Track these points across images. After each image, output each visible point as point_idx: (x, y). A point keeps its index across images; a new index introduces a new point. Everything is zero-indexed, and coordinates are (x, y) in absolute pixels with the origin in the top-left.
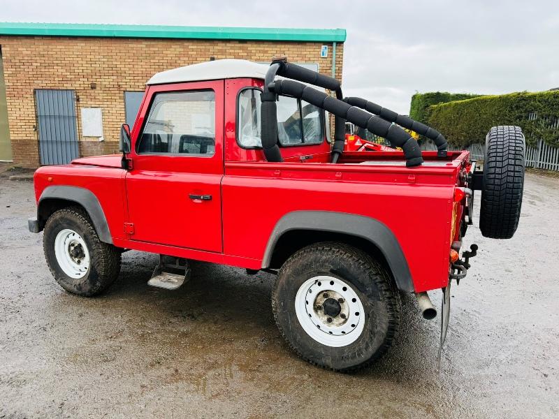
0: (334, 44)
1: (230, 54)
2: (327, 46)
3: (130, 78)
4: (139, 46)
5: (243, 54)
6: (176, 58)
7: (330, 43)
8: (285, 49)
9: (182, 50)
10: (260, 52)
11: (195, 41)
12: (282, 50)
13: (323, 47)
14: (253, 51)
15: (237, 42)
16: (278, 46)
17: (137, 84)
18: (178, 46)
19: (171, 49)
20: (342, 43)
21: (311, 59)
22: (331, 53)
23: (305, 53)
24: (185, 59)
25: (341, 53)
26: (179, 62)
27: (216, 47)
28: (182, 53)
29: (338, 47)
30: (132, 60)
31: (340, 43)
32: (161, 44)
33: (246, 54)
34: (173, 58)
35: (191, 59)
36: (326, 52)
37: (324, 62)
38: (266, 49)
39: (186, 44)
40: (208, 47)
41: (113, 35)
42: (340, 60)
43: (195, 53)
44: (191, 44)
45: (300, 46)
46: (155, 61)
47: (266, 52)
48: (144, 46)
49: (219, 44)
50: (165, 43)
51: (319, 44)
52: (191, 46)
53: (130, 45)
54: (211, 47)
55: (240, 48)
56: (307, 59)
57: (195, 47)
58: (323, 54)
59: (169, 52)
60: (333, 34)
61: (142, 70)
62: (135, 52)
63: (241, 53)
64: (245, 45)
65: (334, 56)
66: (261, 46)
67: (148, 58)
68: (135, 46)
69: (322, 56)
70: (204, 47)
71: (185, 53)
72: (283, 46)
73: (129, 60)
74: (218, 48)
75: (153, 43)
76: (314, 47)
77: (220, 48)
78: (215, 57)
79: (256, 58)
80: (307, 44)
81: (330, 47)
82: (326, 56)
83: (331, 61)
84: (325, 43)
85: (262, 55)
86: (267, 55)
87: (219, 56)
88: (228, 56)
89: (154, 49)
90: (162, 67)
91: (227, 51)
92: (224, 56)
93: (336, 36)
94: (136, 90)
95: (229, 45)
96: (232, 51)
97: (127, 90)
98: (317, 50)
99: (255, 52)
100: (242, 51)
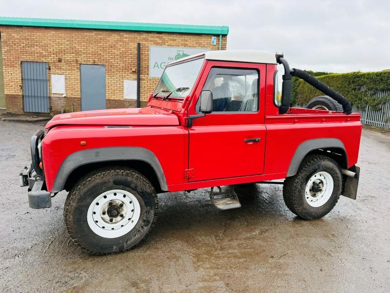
0: (221, 36)
1: (151, 41)
2: (215, 37)
3: (84, 55)
4: (90, 34)
6: (115, 43)
7: (218, 36)
8: (187, 39)
9: (119, 37)
10: (171, 40)
11: (128, 32)
12: (186, 39)
13: (213, 38)
15: (156, 33)
16: (183, 36)
17: (88, 59)
18: (117, 35)
19: (112, 37)
21: (205, 46)
22: (218, 42)
23: (201, 41)
24: (121, 43)
25: (225, 42)
26: (117, 45)
27: (141, 36)
28: (119, 39)
29: (223, 38)
30: (85, 44)
31: (225, 36)
32: (105, 33)
33: (161, 41)
34: (113, 43)
35: (125, 44)
36: (215, 41)
37: (214, 48)
38: (175, 38)
39: (122, 34)
40: (136, 36)
41: (73, 27)
42: (224, 47)
43: (127, 40)
45: (197, 37)
46: (100, 44)
47: (175, 40)
48: (94, 34)
49: (143, 34)
50: (108, 33)
51: (210, 36)
52: (125, 35)
53: (85, 34)
54: (138, 36)
55: (158, 37)
56: (202, 46)
57: (127, 36)
59: (110, 39)
60: (220, 29)
61: (92, 50)
62: (88, 38)
63: (158, 41)
64: (161, 35)
65: (220, 44)
66: (172, 36)
67: (96, 42)
68: (88, 34)
69: (212, 44)
70: (133, 36)
71: (121, 39)
72: (186, 36)
75: (100, 32)
76: (207, 38)
77: (144, 37)
78: (141, 42)
79: (168, 44)
80: (203, 36)
81: (218, 38)
82: (215, 44)
83: (218, 47)
84: (214, 35)
85: (172, 42)
86: (176, 42)
87: (143, 43)
88: (149, 43)
89: (100, 37)
90: (105, 49)
91: (149, 39)
92: (147, 43)
93: (222, 31)
94: (88, 63)
95: (150, 35)
96: (152, 39)
97: (82, 63)
98: (209, 40)
99: (167, 40)
100: (158, 39)
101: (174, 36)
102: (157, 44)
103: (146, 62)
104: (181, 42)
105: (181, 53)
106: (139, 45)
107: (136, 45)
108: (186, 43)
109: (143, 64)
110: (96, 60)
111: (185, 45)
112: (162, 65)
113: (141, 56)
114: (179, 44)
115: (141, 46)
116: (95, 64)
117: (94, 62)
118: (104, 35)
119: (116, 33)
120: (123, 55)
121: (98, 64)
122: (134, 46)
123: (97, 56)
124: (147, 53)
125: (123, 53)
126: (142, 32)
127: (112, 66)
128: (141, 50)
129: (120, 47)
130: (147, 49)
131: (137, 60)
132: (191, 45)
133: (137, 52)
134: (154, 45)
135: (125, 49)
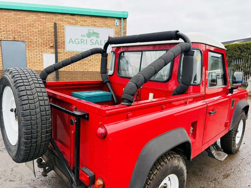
0: (122, 19)
1: (66, 21)
2: (118, 20)
3: (4, 32)
4: (9, 14)
6: (33, 22)
7: (120, 18)
8: (96, 20)
9: (37, 18)
10: (82, 21)
11: (45, 13)
12: (95, 20)
13: (116, 20)
15: (69, 15)
16: (93, 18)
17: (8, 36)
18: (34, 16)
20: (126, 18)
21: (110, 26)
22: (120, 24)
23: (107, 23)
25: (125, 24)
26: (35, 24)
27: (57, 17)
29: (124, 21)
30: (5, 22)
31: (125, 19)
32: (26, 13)
33: (75, 22)
35: (42, 23)
36: (118, 23)
37: (117, 28)
38: (86, 20)
39: (39, 14)
42: (125, 27)
43: (45, 20)
44: (42, 15)
45: (104, 19)
46: (19, 23)
47: (86, 21)
48: (13, 14)
49: (59, 16)
52: (42, 16)
53: (3, 13)
54: (54, 17)
55: (71, 18)
56: (108, 26)
57: (44, 16)
58: (116, 24)
59: (28, 19)
60: (121, 14)
61: (12, 28)
62: (7, 17)
63: (72, 21)
64: (74, 17)
65: (122, 25)
67: (15, 21)
68: (7, 14)
69: (116, 25)
70: (50, 17)
71: (39, 19)
72: (95, 18)
73: (3, 22)
74: (58, 18)
75: (19, 13)
76: (112, 20)
77: (60, 18)
78: (57, 22)
79: (80, 24)
80: (108, 18)
81: (120, 20)
82: (118, 25)
83: (121, 28)
84: (117, 18)
85: (84, 22)
86: (86, 23)
87: (59, 22)
88: (64, 23)
89: (19, 16)
90: (24, 27)
91: (64, 20)
92: (62, 23)
93: (123, 15)
94: (8, 40)
95: (65, 16)
96: (67, 20)
97: (2, 39)
98: (113, 22)
99: (79, 21)
100: (72, 20)
101: (84, 18)
102: (70, 24)
103: (62, 39)
104: (91, 23)
105: (91, 31)
106: (55, 24)
107: (52, 25)
108: (95, 23)
109: (59, 40)
110: (15, 36)
111: (95, 26)
112: (76, 41)
113: (57, 34)
114: (89, 24)
115: (57, 26)
116: (16, 40)
117: (14, 39)
118: (22, 15)
119: (34, 14)
120: (41, 33)
121: (18, 40)
122: (50, 25)
123: (16, 33)
124: (63, 31)
125: (41, 31)
126: (57, 14)
127: (32, 42)
128: (57, 29)
129: (38, 26)
130: (62, 28)
131: (54, 37)
132: (99, 25)
133: (54, 30)
134: (68, 25)
135: (43, 28)
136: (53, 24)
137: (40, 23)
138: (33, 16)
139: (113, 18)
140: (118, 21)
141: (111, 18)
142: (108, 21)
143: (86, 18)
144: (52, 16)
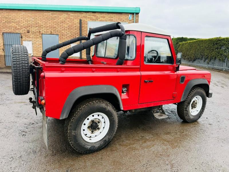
0: (135, 14)
1: (88, 18)
3: (44, 28)
4: (48, 14)
5: (94, 18)
7: (133, 14)
8: (113, 16)
9: (67, 16)
10: (102, 17)
11: (73, 12)
12: (112, 16)
13: (130, 15)
14: (98, 17)
15: (92, 13)
16: (110, 15)
17: (47, 31)
18: (66, 14)
19: (62, 16)
20: (138, 13)
21: (124, 20)
22: (133, 18)
23: (121, 18)
25: (138, 18)
26: (66, 21)
27: (82, 15)
29: (136, 16)
30: (45, 20)
31: (137, 14)
32: (58, 13)
33: (95, 18)
34: (64, 20)
35: (71, 20)
36: (131, 17)
37: (130, 22)
38: (104, 16)
39: (69, 13)
40: (78, 15)
41: (37, 9)
42: (137, 21)
43: (73, 17)
45: (119, 15)
46: (55, 21)
47: (104, 17)
48: (51, 14)
49: (84, 14)
50: (60, 13)
51: (128, 14)
52: (71, 14)
53: (44, 14)
55: (93, 15)
56: (123, 20)
57: (73, 15)
58: (130, 19)
59: (62, 17)
60: (134, 9)
61: (50, 24)
62: (47, 16)
64: (95, 14)
65: (135, 19)
66: (102, 14)
67: (52, 19)
68: (47, 14)
70: (77, 15)
71: (68, 17)
72: (112, 15)
74: (83, 15)
75: (55, 13)
76: (126, 15)
78: (82, 19)
79: (100, 20)
80: (123, 14)
81: (133, 15)
83: (133, 21)
84: (131, 13)
85: (103, 18)
87: (84, 19)
88: (87, 19)
89: (55, 15)
90: (58, 23)
91: (87, 17)
92: (86, 19)
93: (136, 10)
94: (47, 33)
95: (88, 14)
96: (90, 17)
97: (43, 33)
98: (127, 16)
99: (99, 17)
100: (94, 17)
102: (92, 20)
103: (86, 32)
104: (109, 19)
106: (81, 20)
108: (112, 19)
109: (83, 33)
110: (52, 31)
113: (82, 28)
114: (107, 20)
115: (82, 22)
116: (52, 33)
117: (51, 33)
118: (57, 14)
119: (65, 13)
120: (70, 28)
121: (54, 34)
122: (77, 21)
123: (53, 28)
124: (86, 26)
125: (70, 26)
126: (82, 12)
127: (63, 35)
128: (82, 24)
129: (68, 22)
130: (86, 23)
131: (79, 31)
132: (115, 20)
133: (79, 25)
134: (90, 21)
135: (71, 24)
136: (79, 20)
137: (69, 20)
138: (64, 14)
139: (127, 14)
140: (131, 16)
141: (125, 14)
142: (123, 16)
143: (105, 14)
144: (78, 14)
